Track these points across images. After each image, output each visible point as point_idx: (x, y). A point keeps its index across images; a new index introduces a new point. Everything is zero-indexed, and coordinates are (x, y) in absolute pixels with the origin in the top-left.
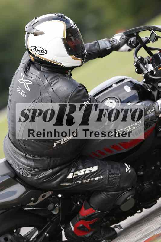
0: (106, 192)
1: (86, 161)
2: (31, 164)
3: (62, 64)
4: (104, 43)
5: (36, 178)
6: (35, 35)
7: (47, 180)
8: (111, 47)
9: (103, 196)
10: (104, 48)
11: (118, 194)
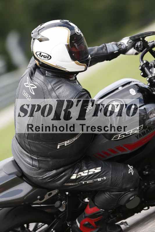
0: (109, 192)
1: (90, 162)
2: (36, 165)
3: (66, 70)
4: (111, 47)
5: (41, 178)
6: (41, 41)
7: (51, 180)
8: (118, 50)
9: (107, 196)
10: (111, 51)
11: (120, 194)
